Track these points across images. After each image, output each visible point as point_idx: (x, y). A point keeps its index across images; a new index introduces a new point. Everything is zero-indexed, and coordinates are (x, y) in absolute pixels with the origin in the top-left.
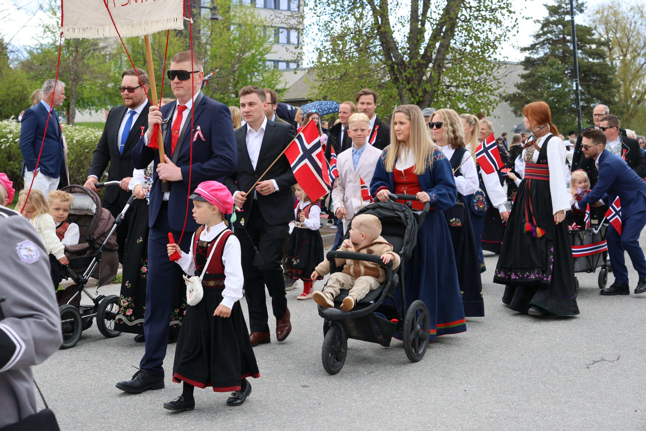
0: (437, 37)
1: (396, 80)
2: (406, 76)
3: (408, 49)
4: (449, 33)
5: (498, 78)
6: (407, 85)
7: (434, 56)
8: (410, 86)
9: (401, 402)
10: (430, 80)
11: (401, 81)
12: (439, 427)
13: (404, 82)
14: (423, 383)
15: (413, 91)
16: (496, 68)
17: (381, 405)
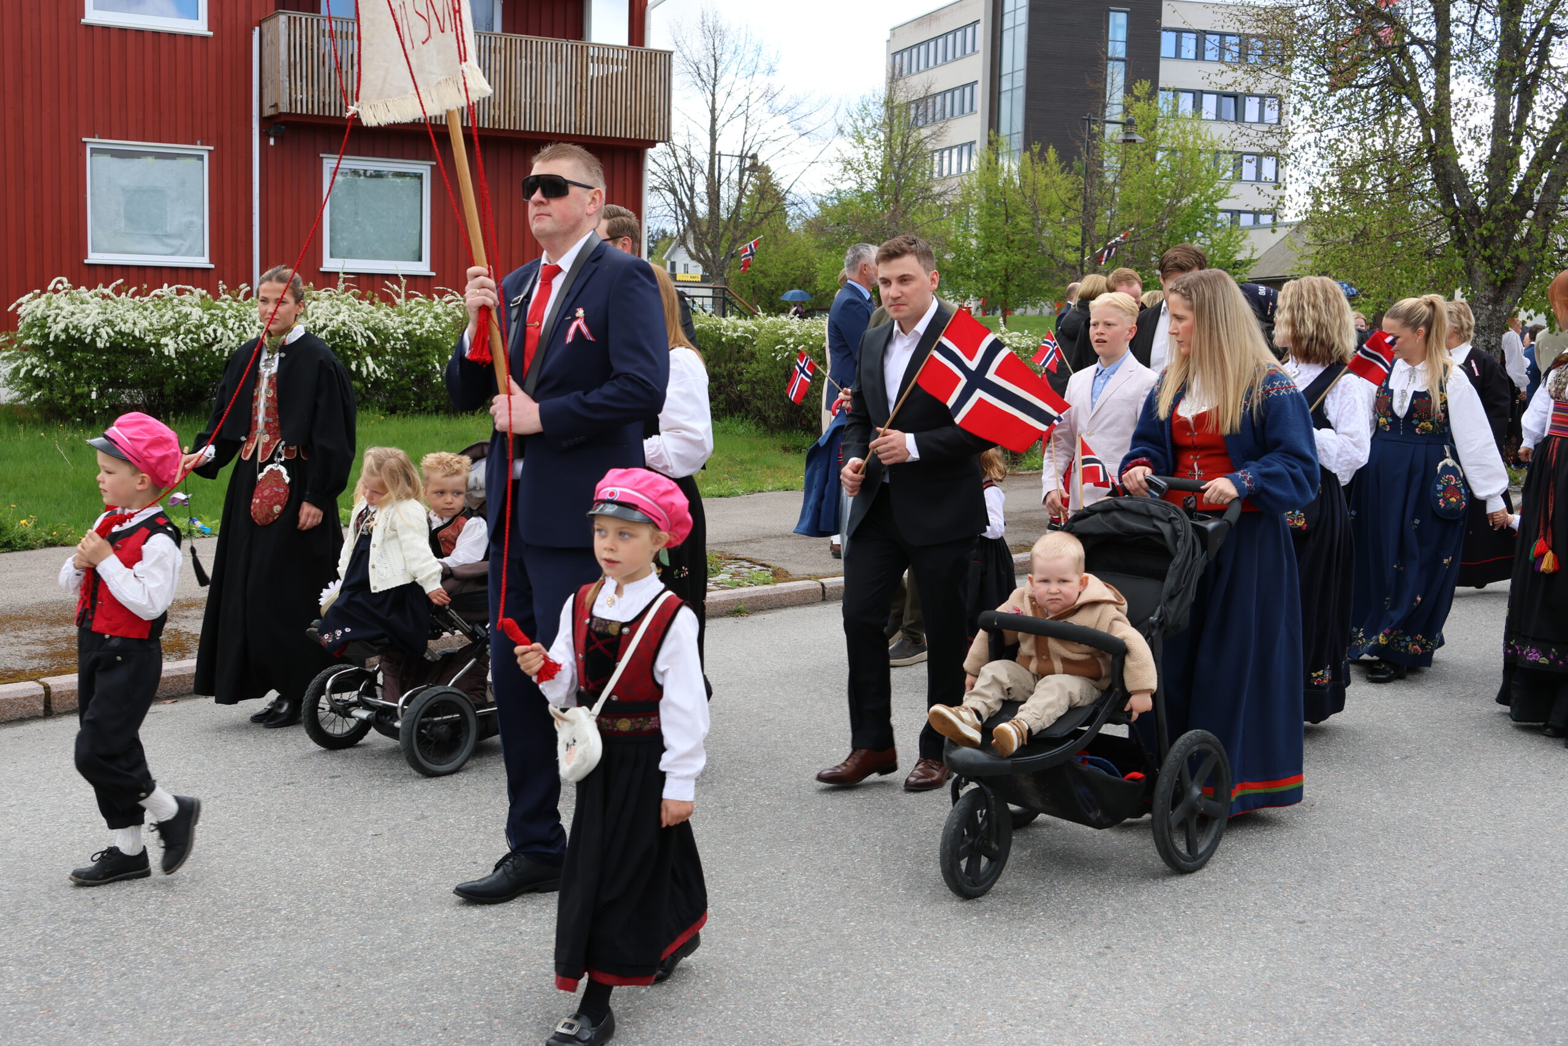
0: (1545, 163)
1: (1460, 242)
2: (1481, 235)
3: (1487, 185)
6: (1482, 252)
7: (1537, 197)
8: (1488, 253)
9: (1465, 812)
10: (1525, 241)
11: (1471, 243)
12: (1536, 861)
13: (1478, 246)
14: (1506, 781)
15: (1495, 261)
17: (1426, 815)
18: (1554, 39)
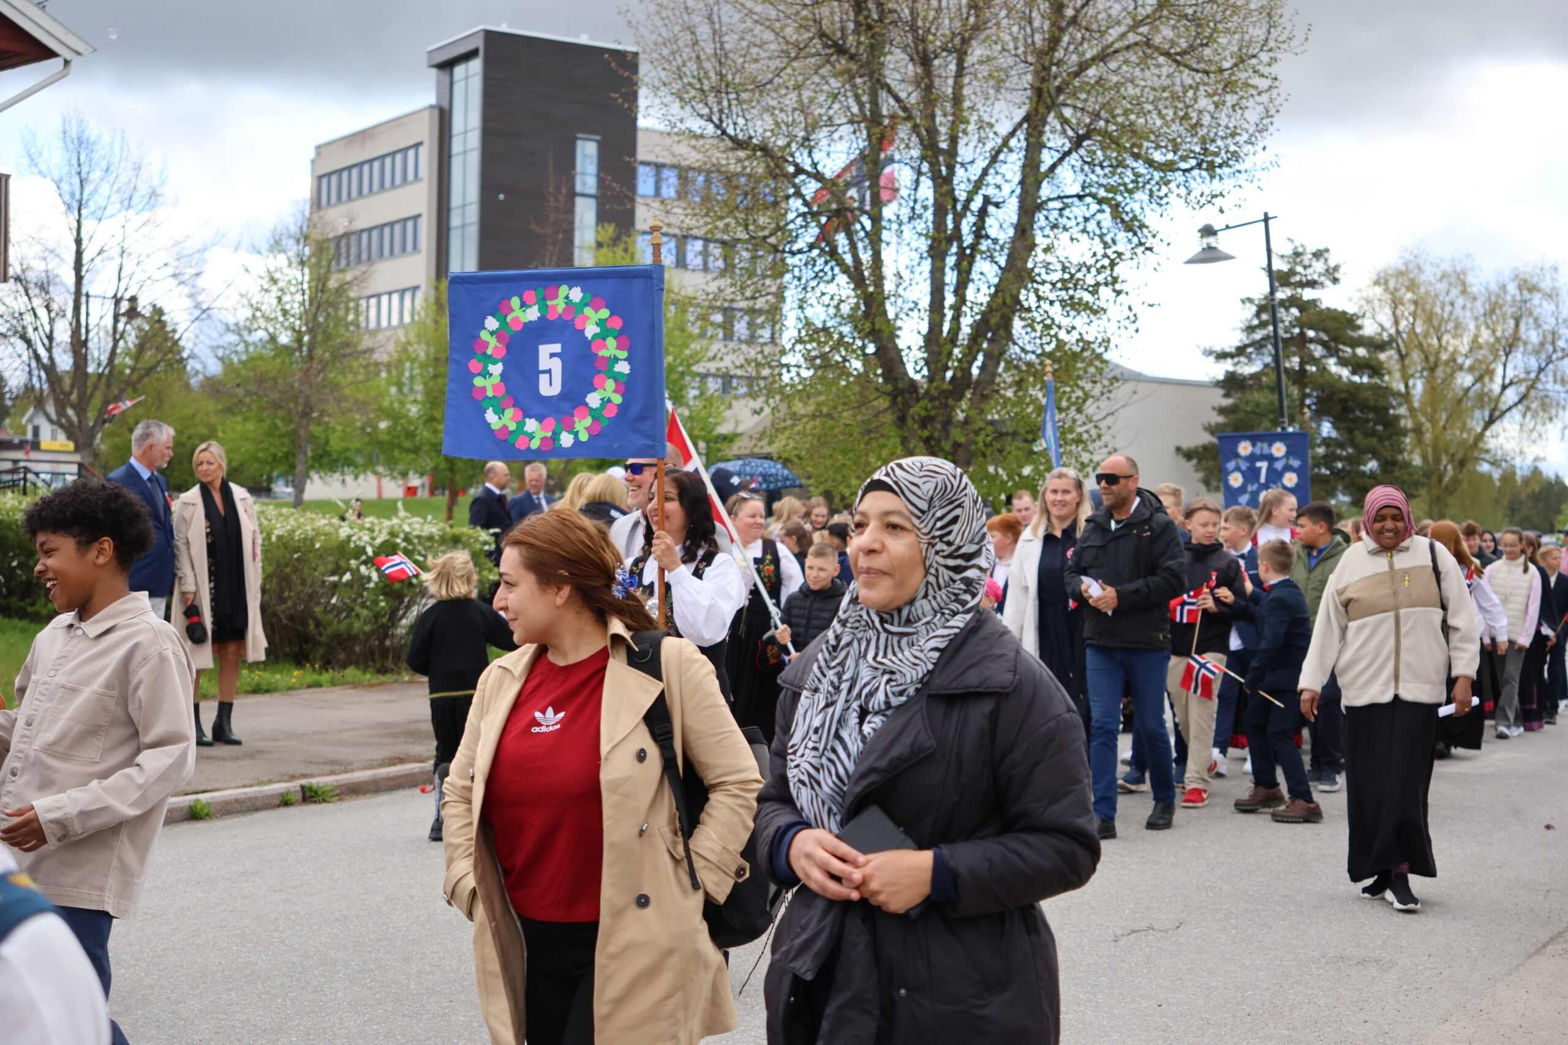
0: (980, 341)
1: (902, 420)
2: (919, 414)
3: (927, 362)
4: (1002, 332)
5: (1095, 418)
6: (920, 432)
7: (975, 375)
8: (926, 433)
10: (967, 421)
11: (910, 422)
13: (915, 426)
16: (1090, 401)
18: (991, 209)
